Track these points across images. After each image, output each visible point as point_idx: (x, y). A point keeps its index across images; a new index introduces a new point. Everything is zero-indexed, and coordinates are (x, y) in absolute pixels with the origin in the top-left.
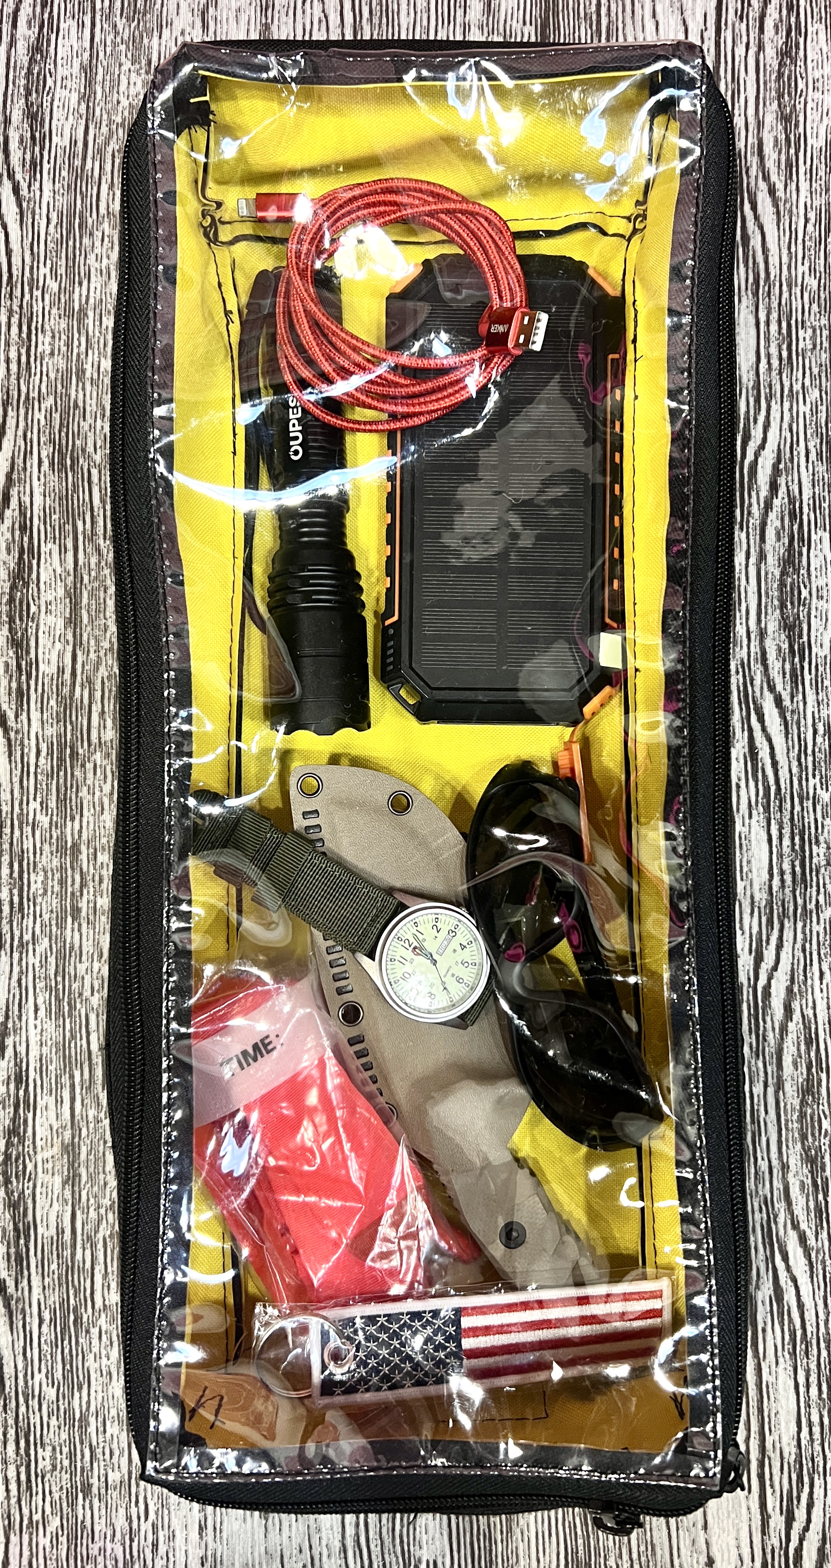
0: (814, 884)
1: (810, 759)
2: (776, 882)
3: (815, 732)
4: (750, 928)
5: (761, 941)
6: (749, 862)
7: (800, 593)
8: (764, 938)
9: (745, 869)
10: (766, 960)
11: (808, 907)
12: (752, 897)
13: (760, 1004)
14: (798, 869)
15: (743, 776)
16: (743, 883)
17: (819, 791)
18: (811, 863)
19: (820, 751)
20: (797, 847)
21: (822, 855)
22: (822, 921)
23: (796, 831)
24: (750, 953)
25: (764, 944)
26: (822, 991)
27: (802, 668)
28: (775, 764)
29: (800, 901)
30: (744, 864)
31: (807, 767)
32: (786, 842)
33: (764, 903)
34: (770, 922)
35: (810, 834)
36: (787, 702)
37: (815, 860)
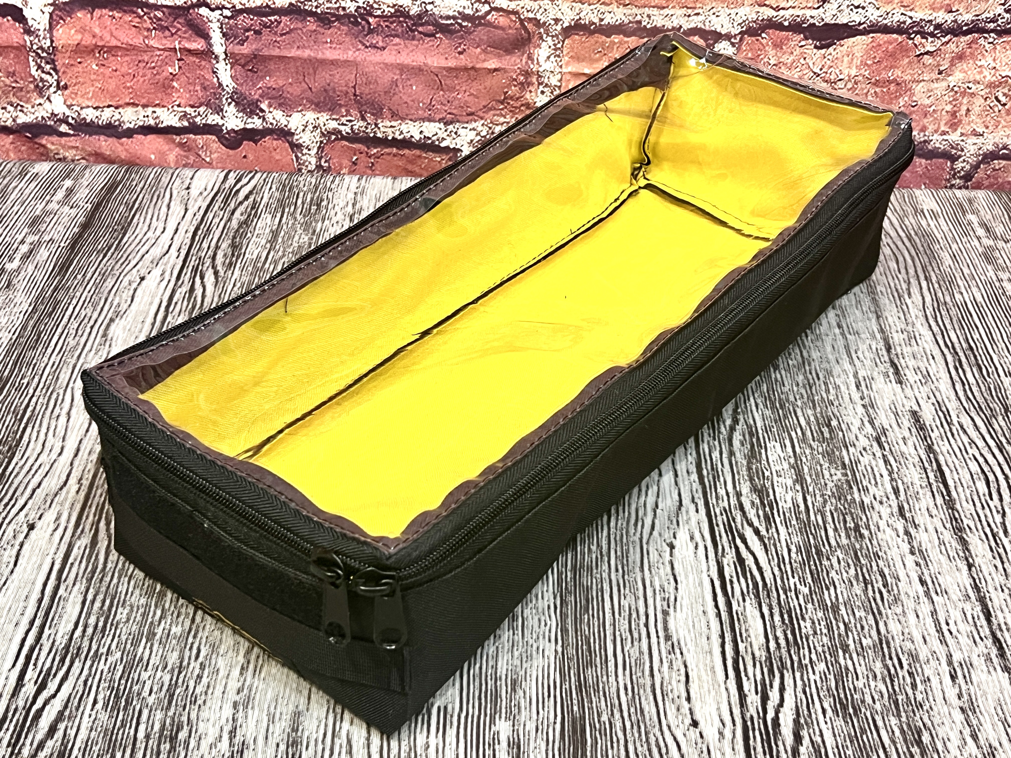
0: (806, 646)
1: (788, 567)
2: (772, 645)
3: (789, 551)
4: (754, 676)
5: (765, 685)
6: (747, 630)
7: (763, 473)
8: (767, 682)
9: (744, 635)
10: (771, 699)
11: (803, 662)
12: (753, 654)
13: (771, 732)
14: (790, 636)
15: (734, 575)
16: (744, 645)
17: (798, 586)
18: (800, 633)
19: (795, 562)
20: (787, 622)
21: (809, 627)
22: (817, 673)
23: (784, 611)
24: (757, 693)
25: (768, 687)
26: (826, 723)
27: (773, 514)
28: (760, 569)
29: (795, 658)
30: (743, 631)
31: (786, 572)
32: (777, 618)
33: (764, 658)
34: (771, 672)
35: (796, 614)
36: (763, 532)
37: (804, 631)
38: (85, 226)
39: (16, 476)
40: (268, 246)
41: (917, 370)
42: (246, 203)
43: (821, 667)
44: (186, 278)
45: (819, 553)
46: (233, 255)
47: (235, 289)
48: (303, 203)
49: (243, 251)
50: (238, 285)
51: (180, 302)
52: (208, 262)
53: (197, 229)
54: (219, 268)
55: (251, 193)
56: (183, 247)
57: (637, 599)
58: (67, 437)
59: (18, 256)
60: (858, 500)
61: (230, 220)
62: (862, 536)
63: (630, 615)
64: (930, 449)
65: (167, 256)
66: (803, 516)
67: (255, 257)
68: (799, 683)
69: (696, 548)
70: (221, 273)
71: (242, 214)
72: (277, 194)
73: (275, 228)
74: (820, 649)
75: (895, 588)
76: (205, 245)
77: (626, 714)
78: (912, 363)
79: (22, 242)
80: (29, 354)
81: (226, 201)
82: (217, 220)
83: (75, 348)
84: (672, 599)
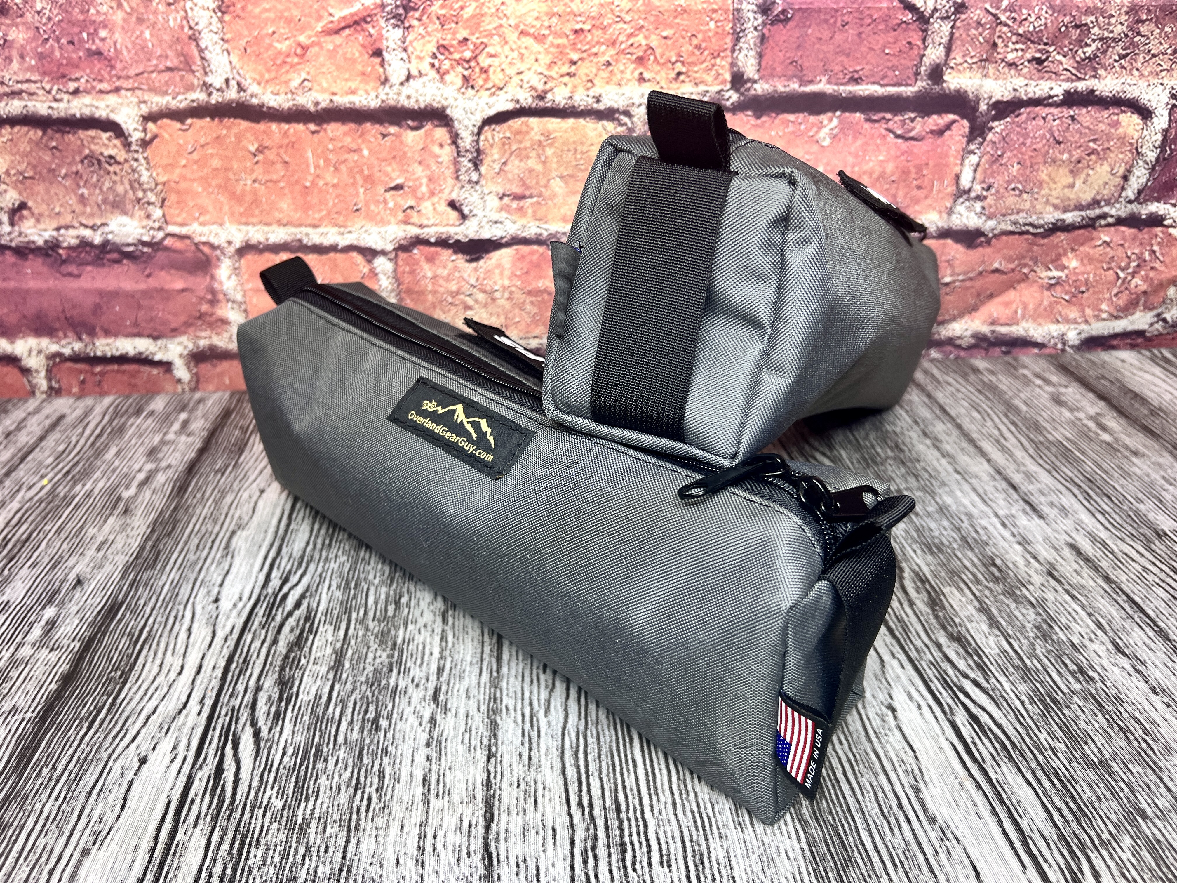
38: (67, 680)
40: (331, 676)
42: (297, 613)
44: (211, 749)
46: (280, 699)
47: (286, 759)
48: (376, 603)
49: (295, 689)
50: (290, 751)
51: (198, 800)
52: (244, 716)
53: (230, 661)
54: (261, 723)
55: (303, 596)
56: (209, 694)
61: (275, 642)
65: (184, 712)
67: (312, 697)
70: (264, 733)
71: (292, 630)
72: (338, 594)
73: (339, 645)
76: (240, 687)
81: (269, 615)
82: (257, 644)
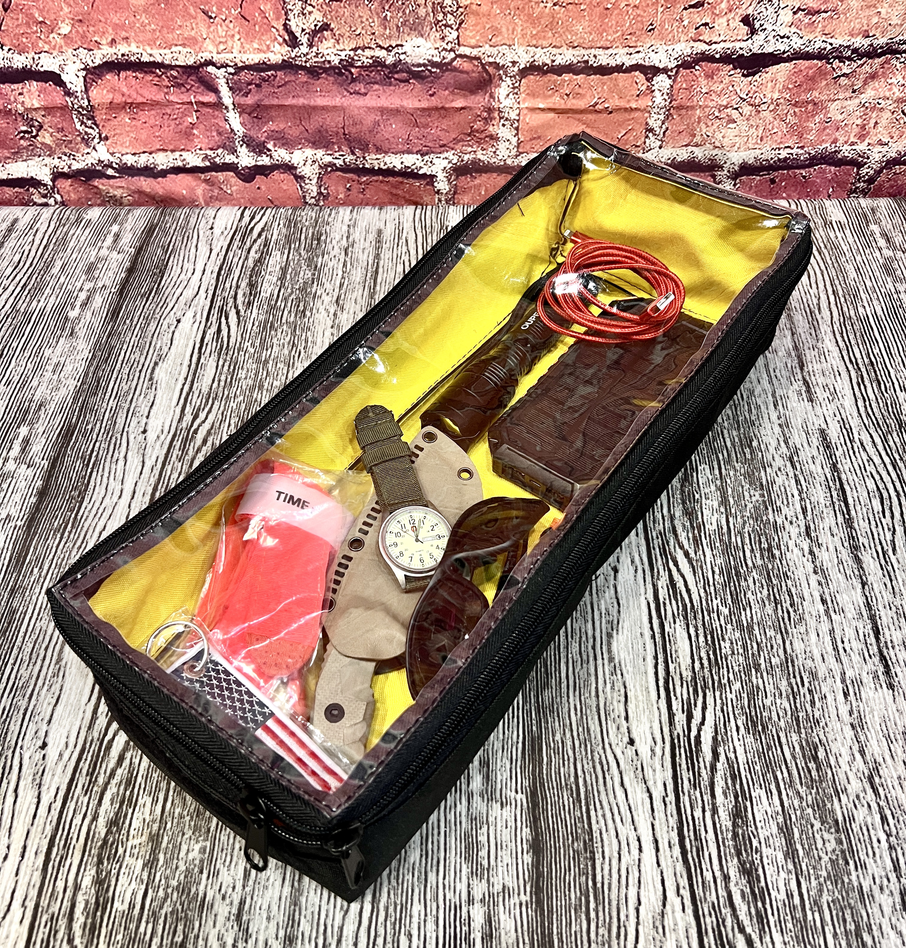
0: (725, 666)
1: (712, 588)
2: (697, 665)
3: (713, 572)
4: (682, 695)
5: (691, 704)
6: (676, 651)
7: (694, 496)
8: (692, 702)
9: (674, 656)
10: (695, 717)
11: (723, 681)
12: (681, 675)
13: (694, 749)
14: (712, 656)
15: (667, 597)
16: (674, 665)
17: (720, 607)
18: (721, 653)
19: (718, 583)
20: (710, 642)
21: (728, 647)
22: (733, 691)
23: (708, 632)
24: (683, 712)
25: (693, 706)
26: (739, 740)
27: (700, 536)
28: (688, 591)
29: (716, 678)
30: (673, 652)
31: (710, 593)
32: (702, 639)
33: (689, 679)
34: (696, 691)
35: (718, 635)
36: (692, 555)
37: (724, 651)
38: (131, 271)
39: (86, 520)
40: (279, 283)
41: (825, 387)
42: (259, 241)
43: (737, 686)
44: (214, 319)
45: (738, 574)
46: (251, 294)
47: (254, 328)
48: (306, 238)
49: (259, 289)
50: (257, 323)
51: (210, 343)
52: (231, 301)
53: (221, 269)
54: (240, 307)
55: (263, 230)
56: (210, 288)
57: (586, 621)
58: (125, 480)
59: (78, 303)
60: (772, 520)
61: (247, 258)
62: (773, 556)
63: (581, 637)
64: (834, 467)
65: (198, 297)
66: (726, 538)
67: (268, 295)
68: (719, 701)
69: (636, 571)
70: (242, 313)
71: (256, 253)
72: (284, 231)
73: (284, 264)
74: (736, 669)
75: (800, 607)
76: (228, 285)
77: (575, 734)
78: (821, 380)
79: (81, 290)
80: (92, 400)
81: (243, 239)
82: (236, 259)
83: (128, 392)
84: (615, 622)
